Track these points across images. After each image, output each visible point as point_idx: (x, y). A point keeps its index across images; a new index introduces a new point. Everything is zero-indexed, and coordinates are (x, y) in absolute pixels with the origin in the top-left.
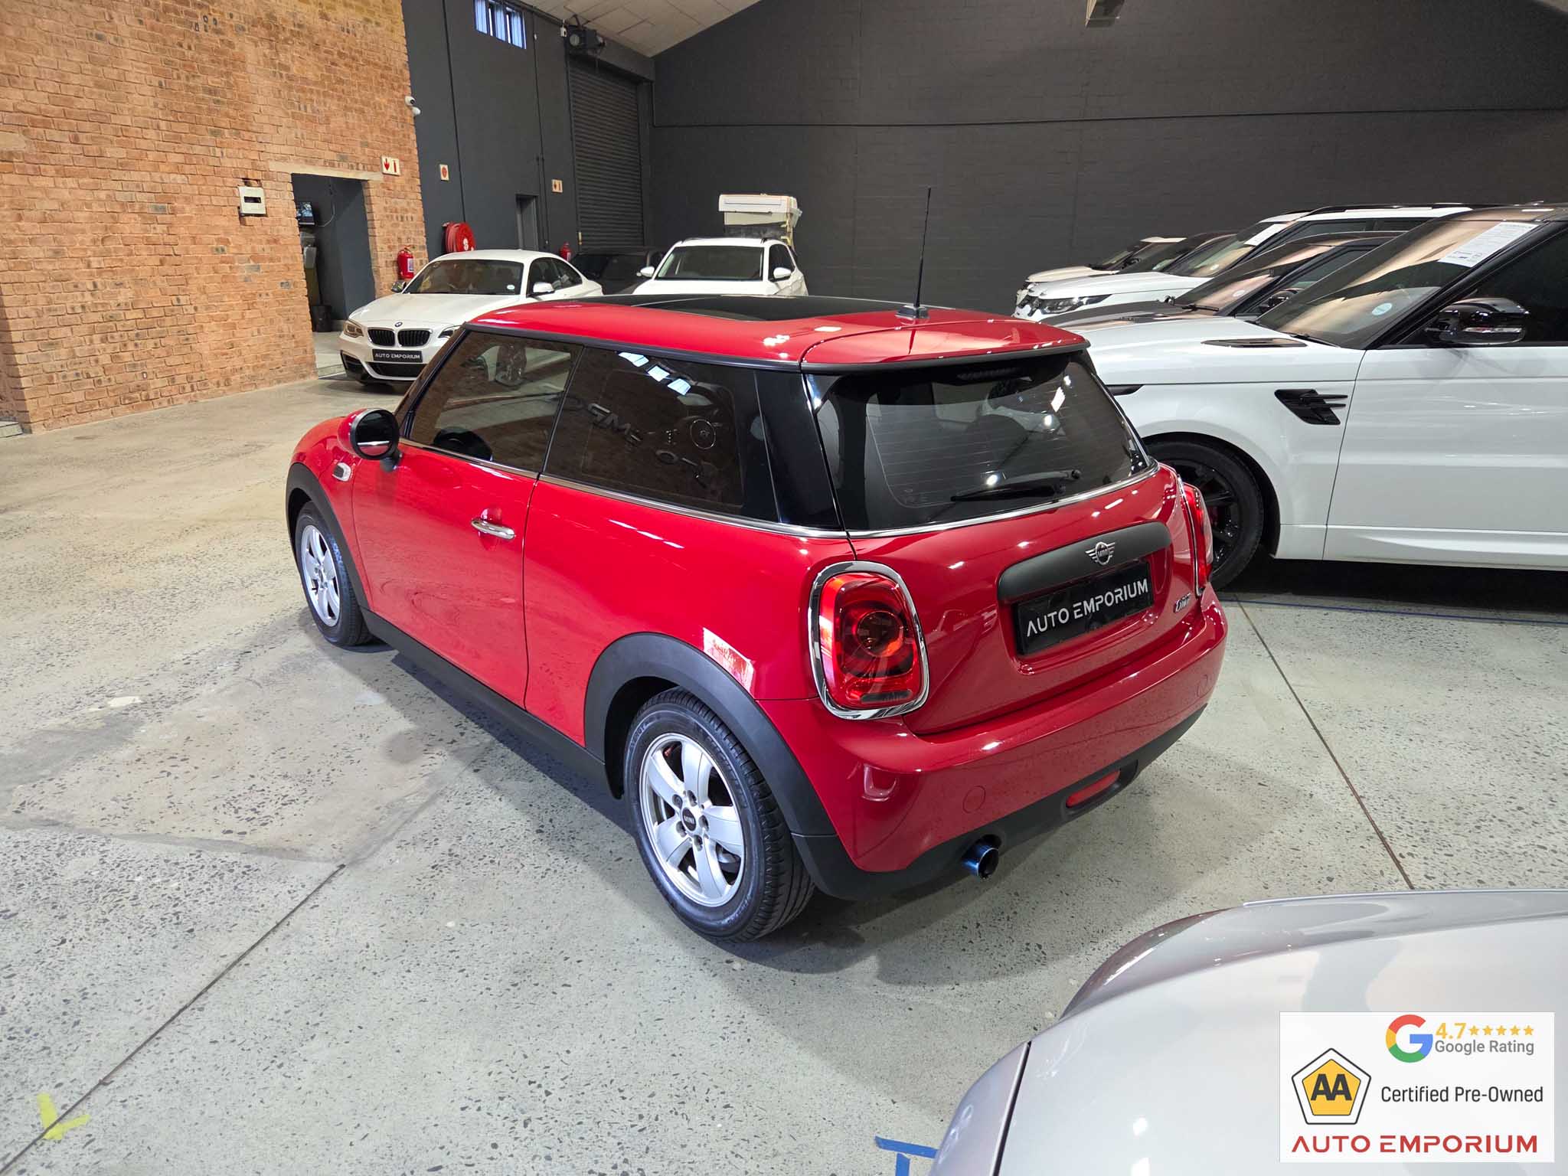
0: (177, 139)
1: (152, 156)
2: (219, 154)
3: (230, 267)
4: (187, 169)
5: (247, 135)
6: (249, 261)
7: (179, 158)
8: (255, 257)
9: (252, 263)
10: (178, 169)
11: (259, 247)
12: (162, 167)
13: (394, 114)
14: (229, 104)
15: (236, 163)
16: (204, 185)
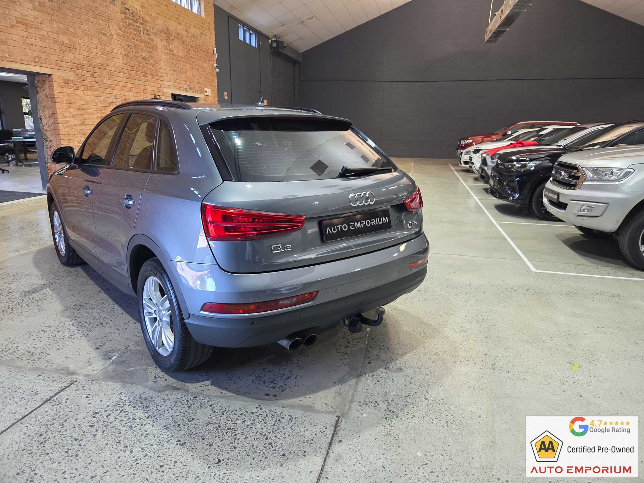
13: (209, 71)
14: (151, 64)
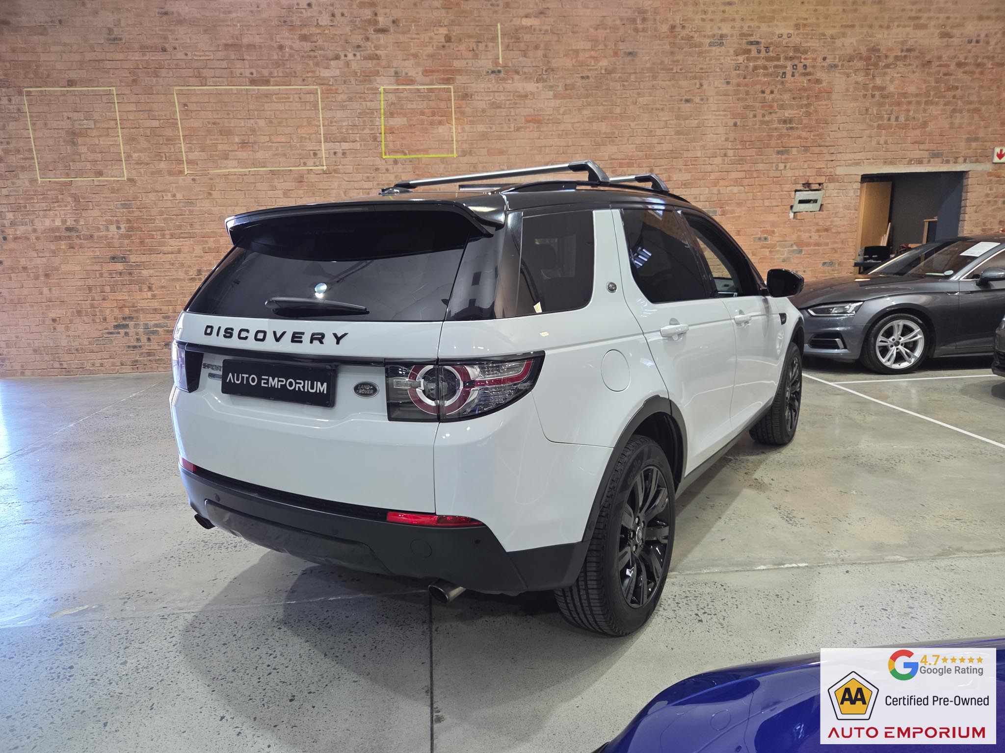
0: (741, 161)
1: (713, 176)
2: (781, 166)
3: (770, 252)
4: (746, 182)
5: (817, 150)
6: (792, 246)
7: (742, 175)
8: (800, 244)
9: (795, 248)
10: (737, 182)
11: (805, 236)
12: (721, 182)
15: (797, 173)
16: (760, 192)
